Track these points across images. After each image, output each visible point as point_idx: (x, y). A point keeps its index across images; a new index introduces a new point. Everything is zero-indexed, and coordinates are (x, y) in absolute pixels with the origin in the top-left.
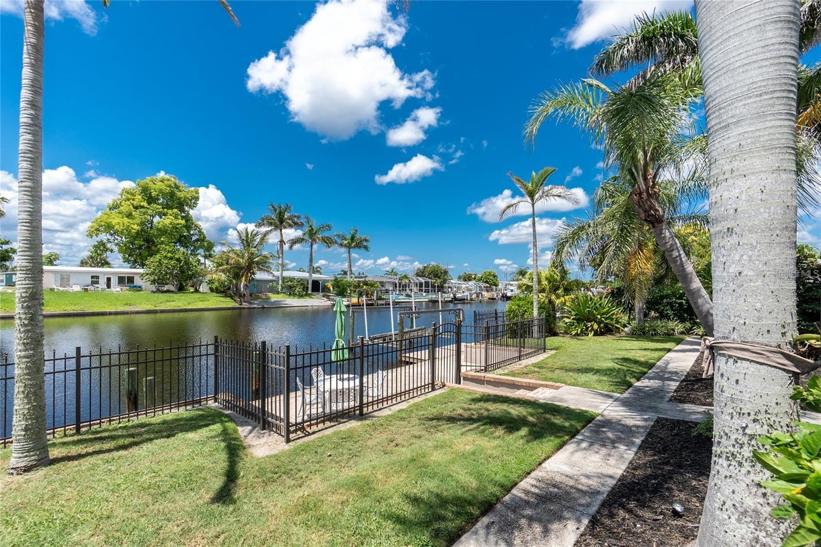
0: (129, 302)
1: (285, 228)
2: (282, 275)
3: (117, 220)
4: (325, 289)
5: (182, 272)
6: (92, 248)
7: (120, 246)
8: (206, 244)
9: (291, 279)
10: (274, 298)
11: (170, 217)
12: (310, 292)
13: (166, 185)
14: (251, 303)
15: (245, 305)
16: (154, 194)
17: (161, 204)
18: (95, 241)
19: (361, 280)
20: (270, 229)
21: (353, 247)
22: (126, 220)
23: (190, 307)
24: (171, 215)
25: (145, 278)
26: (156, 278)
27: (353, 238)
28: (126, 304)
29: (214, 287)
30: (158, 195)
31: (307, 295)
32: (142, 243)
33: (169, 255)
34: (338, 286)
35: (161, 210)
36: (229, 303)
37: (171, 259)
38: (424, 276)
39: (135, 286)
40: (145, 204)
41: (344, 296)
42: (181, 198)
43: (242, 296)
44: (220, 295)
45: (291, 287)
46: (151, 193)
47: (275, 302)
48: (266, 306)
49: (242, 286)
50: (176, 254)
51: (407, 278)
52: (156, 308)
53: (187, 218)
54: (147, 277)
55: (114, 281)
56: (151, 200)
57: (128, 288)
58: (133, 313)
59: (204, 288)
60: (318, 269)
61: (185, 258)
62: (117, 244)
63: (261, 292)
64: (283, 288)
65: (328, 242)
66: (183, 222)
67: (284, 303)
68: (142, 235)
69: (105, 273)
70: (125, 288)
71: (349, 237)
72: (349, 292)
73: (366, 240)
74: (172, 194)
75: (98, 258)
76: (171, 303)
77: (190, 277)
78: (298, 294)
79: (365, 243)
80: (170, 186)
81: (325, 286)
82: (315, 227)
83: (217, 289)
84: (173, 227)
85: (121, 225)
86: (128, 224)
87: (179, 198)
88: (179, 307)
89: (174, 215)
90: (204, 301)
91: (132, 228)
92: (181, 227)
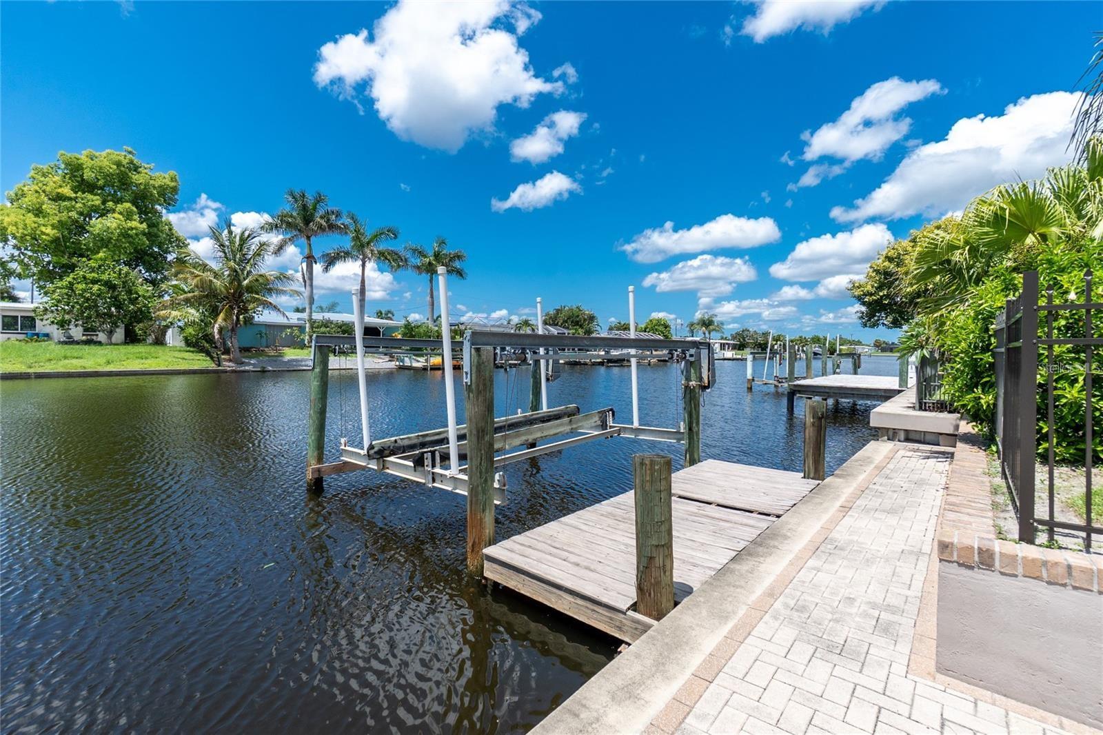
1: (315, 233)
2: (311, 318)
3: (13, 219)
10: (291, 354)
11: (117, 216)
14: (242, 363)
15: (228, 365)
16: (90, 176)
22: (30, 218)
24: (119, 213)
27: (437, 255)
30: (96, 179)
31: (353, 352)
32: (65, 261)
33: (92, 275)
36: (196, 362)
37: (94, 282)
38: (557, 325)
39: (37, 335)
40: (66, 191)
42: (141, 185)
46: (83, 174)
47: (289, 361)
48: (269, 368)
49: (216, 330)
51: (529, 325)
53: (154, 223)
54: (49, 315)
56: (81, 185)
57: (22, 337)
60: (390, 315)
65: (392, 259)
66: (144, 226)
68: (67, 247)
70: (13, 337)
73: (458, 257)
74: (123, 179)
79: (458, 265)
80: (119, 164)
82: (368, 232)
83: (190, 339)
84: (121, 234)
85: (21, 226)
86: (33, 225)
87: (137, 185)
88: (85, 368)
89: (125, 213)
90: (146, 358)
91: (43, 233)
92: (136, 234)
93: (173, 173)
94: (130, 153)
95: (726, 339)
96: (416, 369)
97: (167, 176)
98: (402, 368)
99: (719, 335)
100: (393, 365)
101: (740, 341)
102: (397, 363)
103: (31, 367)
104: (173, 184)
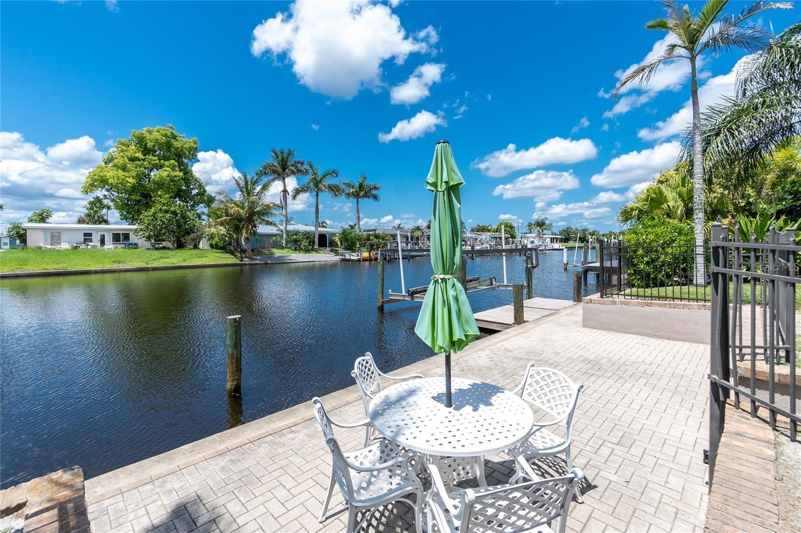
0: (118, 259)
1: (288, 176)
2: (286, 228)
3: (111, 174)
4: (333, 244)
5: (179, 226)
6: (88, 205)
7: (116, 202)
8: (206, 198)
9: (296, 233)
10: (278, 253)
11: (167, 169)
12: (316, 247)
13: (162, 135)
14: (253, 259)
15: (246, 261)
16: (150, 145)
17: (159, 156)
18: (91, 197)
19: (371, 233)
20: (272, 177)
21: (361, 197)
22: (121, 173)
23: (186, 264)
24: (168, 167)
25: (140, 234)
26: (152, 233)
27: (361, 186)
28: (115, 262)
29: (214, 243)
30: (154, 146)
31: (313, 250)
32: (138, 198)
33: (165, 208)
34: (347, 240)
35: (158, 161)
36: (228, 259)
37: (167, 212)
39: (131, 244)
40: (139, 155)
41: (354, 251)
42: (178, 148)
43: (244, 251)
44: (220, 251)
45: (296, 241)
46: (146, 144)
47: (279, 257)
48: (269, 262)
49: (243, 240)
50: (171, 207)
51: (420, 230)
52: (148, 266)
53: (187, 172)
54: (142, 233)
55: (109, 238)
56: (147, 151)
57: (123, 246)
58: (121, 271)
59: (203, 244)
61: (182, 211)
62: (113, 200)
63: (264, 248)
64: (287, 242)
65: (335, 190)
66: (181, 174)
67: (289, 258)
68: (139, 190)
69: (98, 230)
70: (119, 246)
71: (357, 185)
72: (358, 246)
73: (376, 188)
74: (169, 145)
75: (95, 215)
76: (166, 260)
77: (188, 232)
78: (304, 248)
79: (374, 192)
80: (166, 136)
81: (332, 240)
82: (320, 174)
83: (216, 244)
84: (170, 180)
85: (116, 178)
86: (123, 177)
87: (176, 149)
88: (174, 264)
89: (171, 167)
90: (201, 257)
91: (128, 182)
92: (178, 180)
93: (195, 138)
94: (171, 128)
95: (555, 234)
96: (353, 261)
97: (191, 141)
98: (344, 260)
99: (550, 232)
100: (338, 258)
101: (565, 236)
102: (341, 257)
103: (148, 264)
104: (196, 146)
